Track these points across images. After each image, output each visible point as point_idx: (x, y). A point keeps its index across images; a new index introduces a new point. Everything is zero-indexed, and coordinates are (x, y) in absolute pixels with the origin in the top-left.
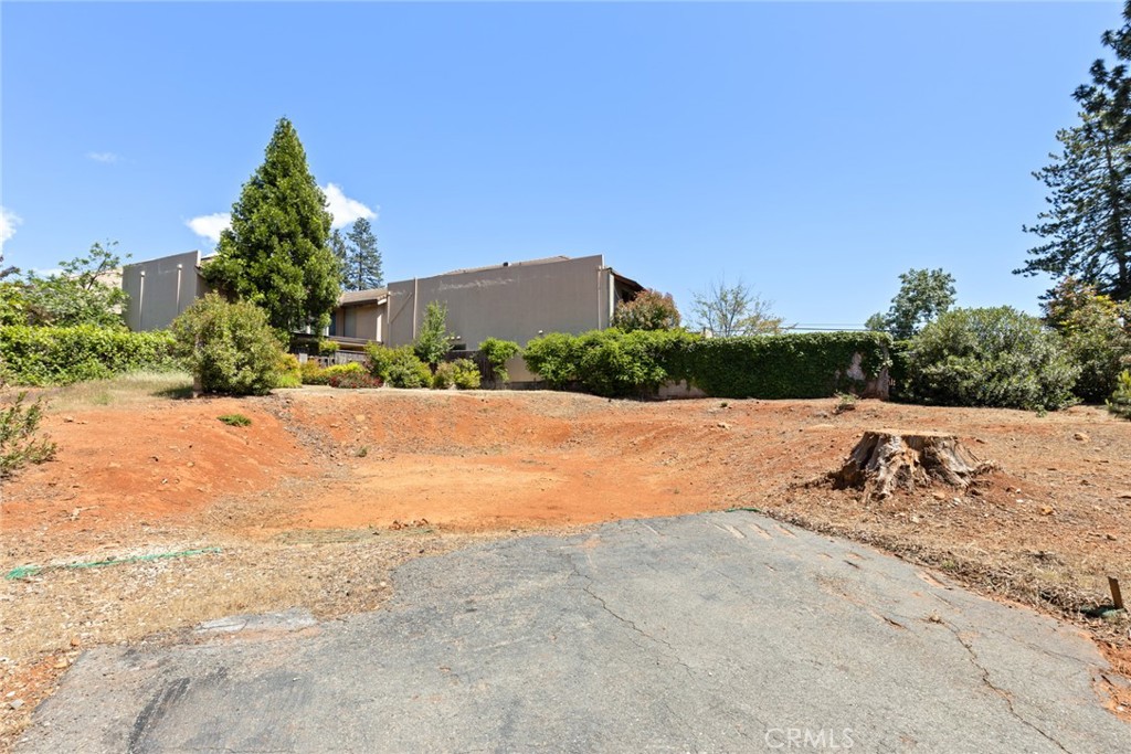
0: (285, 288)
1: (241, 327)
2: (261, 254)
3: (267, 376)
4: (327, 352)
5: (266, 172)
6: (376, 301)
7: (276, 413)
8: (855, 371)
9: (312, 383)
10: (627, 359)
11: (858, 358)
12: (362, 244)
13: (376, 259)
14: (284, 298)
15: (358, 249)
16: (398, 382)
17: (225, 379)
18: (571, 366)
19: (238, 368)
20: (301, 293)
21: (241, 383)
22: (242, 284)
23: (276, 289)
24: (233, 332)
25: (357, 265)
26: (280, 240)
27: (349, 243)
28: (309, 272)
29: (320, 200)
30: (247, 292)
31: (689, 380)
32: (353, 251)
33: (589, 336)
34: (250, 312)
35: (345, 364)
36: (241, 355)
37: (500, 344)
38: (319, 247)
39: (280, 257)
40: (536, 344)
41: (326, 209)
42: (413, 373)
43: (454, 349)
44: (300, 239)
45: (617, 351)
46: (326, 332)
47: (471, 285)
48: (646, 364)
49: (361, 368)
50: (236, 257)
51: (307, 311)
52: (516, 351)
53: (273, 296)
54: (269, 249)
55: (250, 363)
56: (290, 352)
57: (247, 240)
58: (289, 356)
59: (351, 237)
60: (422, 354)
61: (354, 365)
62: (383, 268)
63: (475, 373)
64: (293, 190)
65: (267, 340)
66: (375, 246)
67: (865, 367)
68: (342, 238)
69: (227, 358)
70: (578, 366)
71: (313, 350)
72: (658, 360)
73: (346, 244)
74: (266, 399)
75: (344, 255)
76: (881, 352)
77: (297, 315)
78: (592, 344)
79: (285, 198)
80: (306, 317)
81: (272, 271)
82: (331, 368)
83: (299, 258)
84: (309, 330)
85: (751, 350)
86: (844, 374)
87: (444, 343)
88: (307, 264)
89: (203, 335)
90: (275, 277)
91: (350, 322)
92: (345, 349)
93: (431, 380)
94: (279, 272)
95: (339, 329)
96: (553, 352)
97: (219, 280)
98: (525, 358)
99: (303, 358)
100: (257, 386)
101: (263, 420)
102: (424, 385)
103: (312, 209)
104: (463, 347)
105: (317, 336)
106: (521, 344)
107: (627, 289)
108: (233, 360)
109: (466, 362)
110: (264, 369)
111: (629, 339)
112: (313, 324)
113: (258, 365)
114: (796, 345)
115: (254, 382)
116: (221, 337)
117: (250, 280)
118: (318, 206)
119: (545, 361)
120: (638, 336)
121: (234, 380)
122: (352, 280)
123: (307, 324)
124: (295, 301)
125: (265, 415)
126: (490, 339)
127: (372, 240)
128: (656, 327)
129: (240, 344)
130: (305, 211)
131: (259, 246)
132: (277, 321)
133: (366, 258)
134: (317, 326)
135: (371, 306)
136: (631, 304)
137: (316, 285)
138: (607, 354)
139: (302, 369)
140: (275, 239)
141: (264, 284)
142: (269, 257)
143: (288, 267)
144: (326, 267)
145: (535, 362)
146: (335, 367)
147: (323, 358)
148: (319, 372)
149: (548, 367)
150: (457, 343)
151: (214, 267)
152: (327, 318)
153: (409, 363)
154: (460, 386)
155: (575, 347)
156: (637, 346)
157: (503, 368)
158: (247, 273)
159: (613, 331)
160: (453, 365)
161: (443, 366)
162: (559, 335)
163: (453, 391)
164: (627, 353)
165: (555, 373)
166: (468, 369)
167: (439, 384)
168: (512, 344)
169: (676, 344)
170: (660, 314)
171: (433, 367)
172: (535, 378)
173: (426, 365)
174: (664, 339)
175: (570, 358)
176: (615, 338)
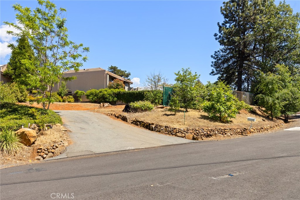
3: (26, 99)
4: (34, 94)
10: (108, 96)
18: (96, 97)
19: (21, 97)
31: (122, 101)
33: (100, 90)
35: (39, 96)
36: (21, 95)
37: (80, 92)
40: (88, 92)
42: (57, 99)
43: (69, 93)
45: (106, 94)
48: (113, 97)
52: (84, 94)
55: (23, 96)
60: (60, 94)
63: (73, 99)
65: (26, 91)
69: (19, 95)
70: (97, 97)
72: (115, 96)
74: (26, 103)
78: (101, 92)
82: (36, 98)
85: (135, 94)
87: (66, 91)
93: (62, 101)
96: (92, 94)
98: (86, 95)
102: (60, 102)
104: (71, 92)
106: (85, 92)
109: (71, 96)
110: (25, 97)
111: (109, 91)
115: (24, 100)
119: (90, 96)
120: (112, 91)
126: (77, 91)
128: (117, 88)
136: (112, 82)
138: (104, 95)
145: (88, 96)
148: (33, 98)
149: (91, 97)
150: (69, 91)
153: (56, 97)
154: (69, 102)
155: (97, 93)
156: (111, 93)
157: (80, 98)
158: (15, 74)
159: (106, 89)
160: (67, 97)
161: (65, 97)
162: (94, 90)
163: (67, 103)
164: (108, 94)
165: (92, 99)
166: (71, 98)
167: (64, 101)
168: (83, 92)
169: (119, 92)
170: (118, 85)
171: (62, 97)
172: (88, 100)
173: (60, 97)
174: (116, 91)
175: (96, 95)
176: (106, 91)
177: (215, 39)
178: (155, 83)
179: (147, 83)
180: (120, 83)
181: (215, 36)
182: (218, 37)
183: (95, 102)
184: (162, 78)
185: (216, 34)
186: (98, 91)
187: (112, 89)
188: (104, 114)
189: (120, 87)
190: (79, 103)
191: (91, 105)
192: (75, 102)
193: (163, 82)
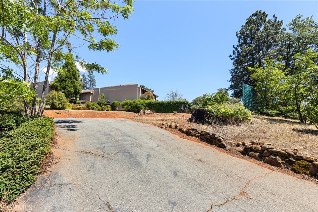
0: (69, 89)
1: (60, 97)
2: (64, 82)
3: (64, 106)
4: (78, 103)
5: (65, 64)
6: (90, 92)
7: (66, 113)
8: (182, 108)
9: (74, 109)
10: (141, 105)
11: (183, 106)
12: (91, 77)
13: (94, 81)
14: (68, 91)
15: (90, 79)
16: (93, 109)
17: (56, 106)
18: (130, 107)
19: (59, 104)
20: (72, 90)
21: (59, 107)
22: (59, 88)
23: (67, 89)
24: (58, 98)
25: (89, 83)
26: (68, 79)
27: (87, 77)
28: (74, 86)
29: (78, 70)
30: (60, 90)
31: (153, 110)
32: (88, 79)
33: (134, 100)
34: (61, 94)
35: (82, 106)
36: (59, 102)
37: (117, 102)
38: (77, 80)
39: (68, 82)
40: (123, 102)
41: (79, 72)
42: (97, 108)
43: (107, 103)
44: (73, 79)
45: (139, 104)
46: (78, 99)
47: (112, 89)
48: (145, 106)
49: (85, 107)
50: (58, 82)
51: (74, 94)
52: (120, 104)
53: (66, 91)
54: (65, 81)
55: (61, 104)
56: (69, 103)
57: (61, 79)
58: (69, 104)
59: (88, 76)
60: (99, 104)
61: (84, 106)
62: (96, 84)
63: (110, 108)
64: (71, 68)
65: (65, 99)
66: (94, 78)
67: (184, 107)
68: (85, 76)
69: (57, 102)
70: (131, 107)
71: (75, 103)
72: (147, 106)
73: (86, 77)
74: (64, 111)
75: (86, 80)
76: (187, 104)
77: (72, 95)
78: (134, 102)
79: (69, 70)
80: (74, 95)
81: (66, 86)
82: (79, 107)
83: (72, 83)
84: (74, 99)
86: (180, 109)
87: (105, 102)
88: (74, 84)
89: (52, 98)
90: (67, 87)
91: (84, 97)
92: (82, 103)
93: (101, 109)
94: (68, 86)
95: (82, 98)
96: (127, 104)
97: (54, 87)
98: (122, 105)
99: (73, 104)
100: (62, 108)
101: (63, 114)
102: (99, 110)
103: (75, 72)
104: (109, 103)
105: (76, 100)
106: (121, 102)
107: (144, 91)
108: (58, 103)
109: (108, 106)
110: (64, 105)
111: (142, 101)
112: (75, 97)
113: (63, 104)
114: (172, 103)
115: (62, 107)
116: (55, 98)
117: (61, 87)
118: (77, 72)
119: (125, 106)
120: (144, 101)
121: (58, 107)
122: (88, 87)
123: (74, 97)
124: (71, 92)
125: (64, 113)
126: (114, 101)
127: (94, 77)
128: (148, 99)
129: (59, 100)
130: (74, 73)
131: (63, 80)
132: (67, 96)
133: (92, 81)
134: (76, 98)
135: (89, 93)
136: (144, 94)
137: (76, 89)
138: (137, 104)
139: (72, 106)
140: (67, 79)
141: (64, 88)
142: (65, 82)
143: (70, 85)
144: (78, 85)
145: (123, 106)
146: (79, 106)
147: (77, 105)
148: (76, 107)
149: (126, 107)
151: (53, 84)
152: (78, 96)
153: (96, 106)
154: (107, 110)
155: (131, 103)
156: (143, 103)
157: (117, 107)
158: (60, 86)
159: (139, 100)
160: (106, 106)
161: (103, 106)
162: (128, 100)
163: (105, 111)
164: (141, 104)
165: (127, 108)
166: (109, 107)
167: (102, 110)
168: (119, 102)
169: (150, 103)
170: (149, 97)
171: (101, 107)
172: (123, 109)
173: (100, 106)
174: (148, 101)
175: (130, 105)
176: (139, 101)
177: (230, 59)
178: (173, 98)
179: (167, 98)
180: (151, 95)
181: (230, 57)
182: (232, 57)
183: (129, 111)
184: (178, 94)
185: (230, 55)
186: (132, 102)
187: (145, 100)
188: (155, 125)
189: (151, 98)
190: (115, 112)
191: (126, 113)
192: (112, 111)
193: (179, 97)
